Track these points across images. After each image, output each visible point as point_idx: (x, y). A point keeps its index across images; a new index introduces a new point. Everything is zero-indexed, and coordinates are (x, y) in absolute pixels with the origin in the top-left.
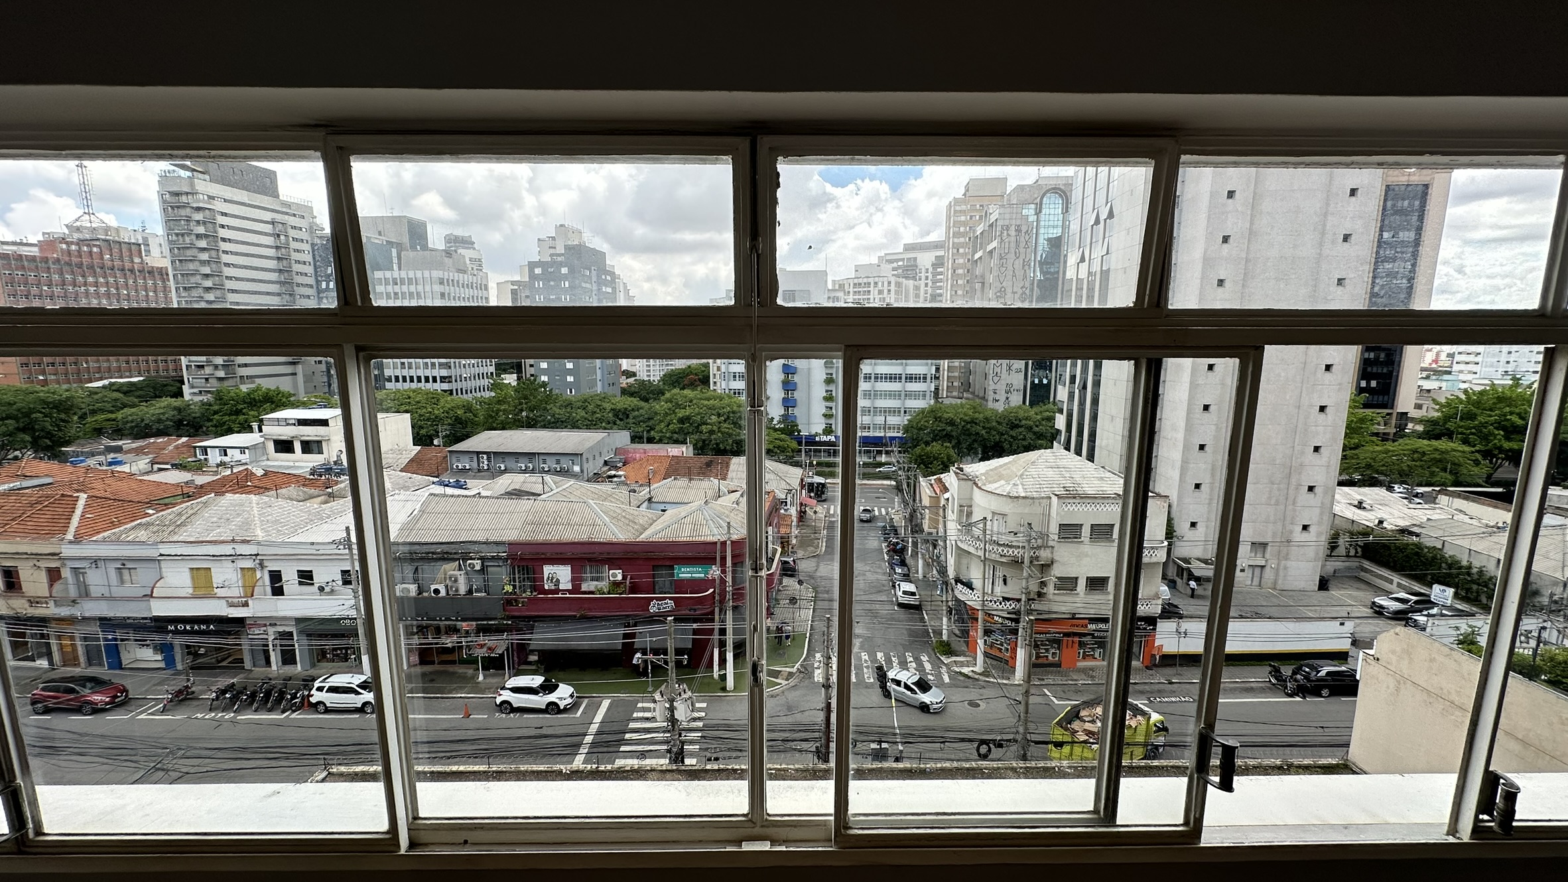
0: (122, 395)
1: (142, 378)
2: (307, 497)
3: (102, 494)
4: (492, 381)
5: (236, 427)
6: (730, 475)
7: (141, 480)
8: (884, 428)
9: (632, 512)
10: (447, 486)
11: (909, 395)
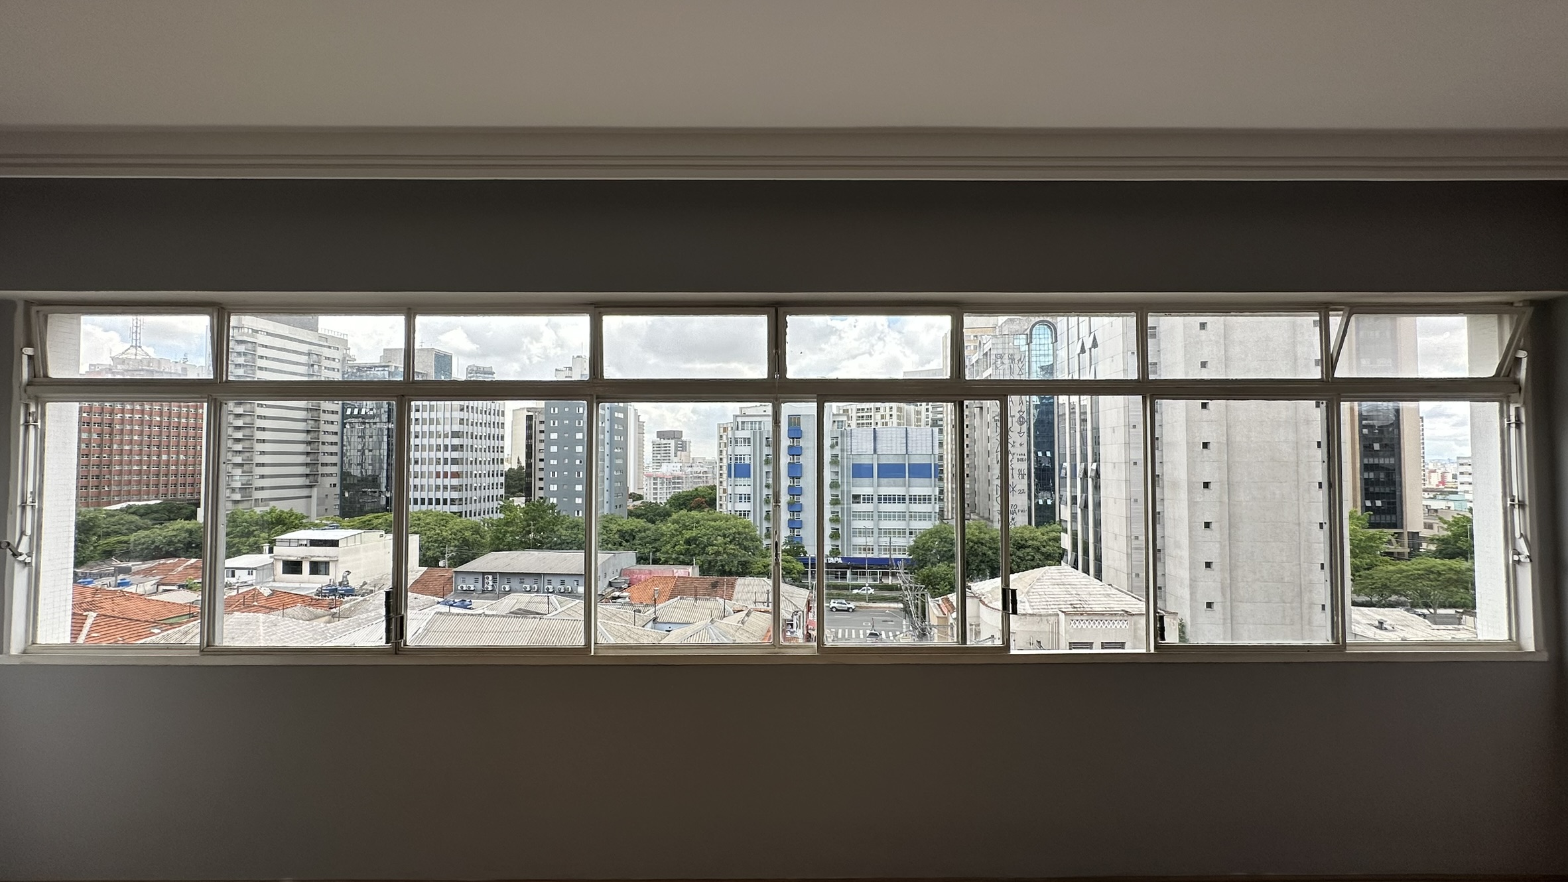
0: (137, 518)
1: (158, 502)
2: (313, 617)
3: (110, 613)
4: (502, 503)
5: (244, 549)
6: (735, 596)
7: (149, 600)
8: (890, 550)
9: (636, 631)
10: (452, 605)
11: (912, 516)
